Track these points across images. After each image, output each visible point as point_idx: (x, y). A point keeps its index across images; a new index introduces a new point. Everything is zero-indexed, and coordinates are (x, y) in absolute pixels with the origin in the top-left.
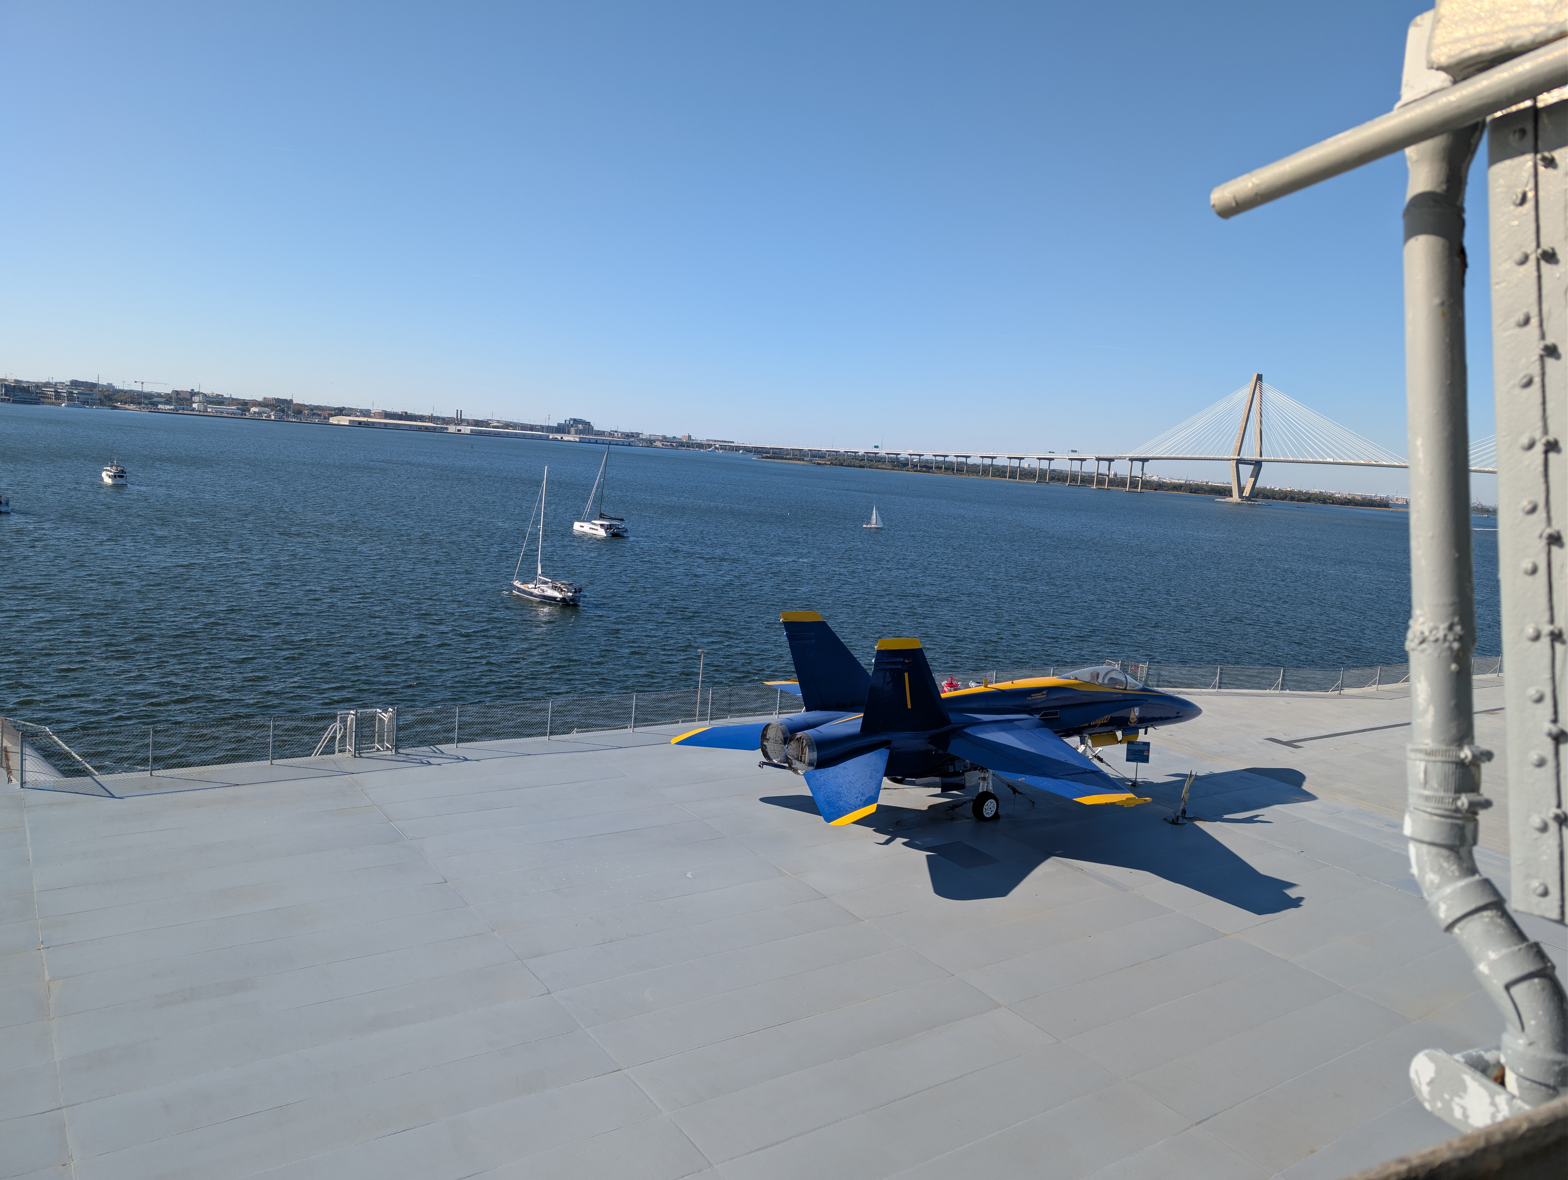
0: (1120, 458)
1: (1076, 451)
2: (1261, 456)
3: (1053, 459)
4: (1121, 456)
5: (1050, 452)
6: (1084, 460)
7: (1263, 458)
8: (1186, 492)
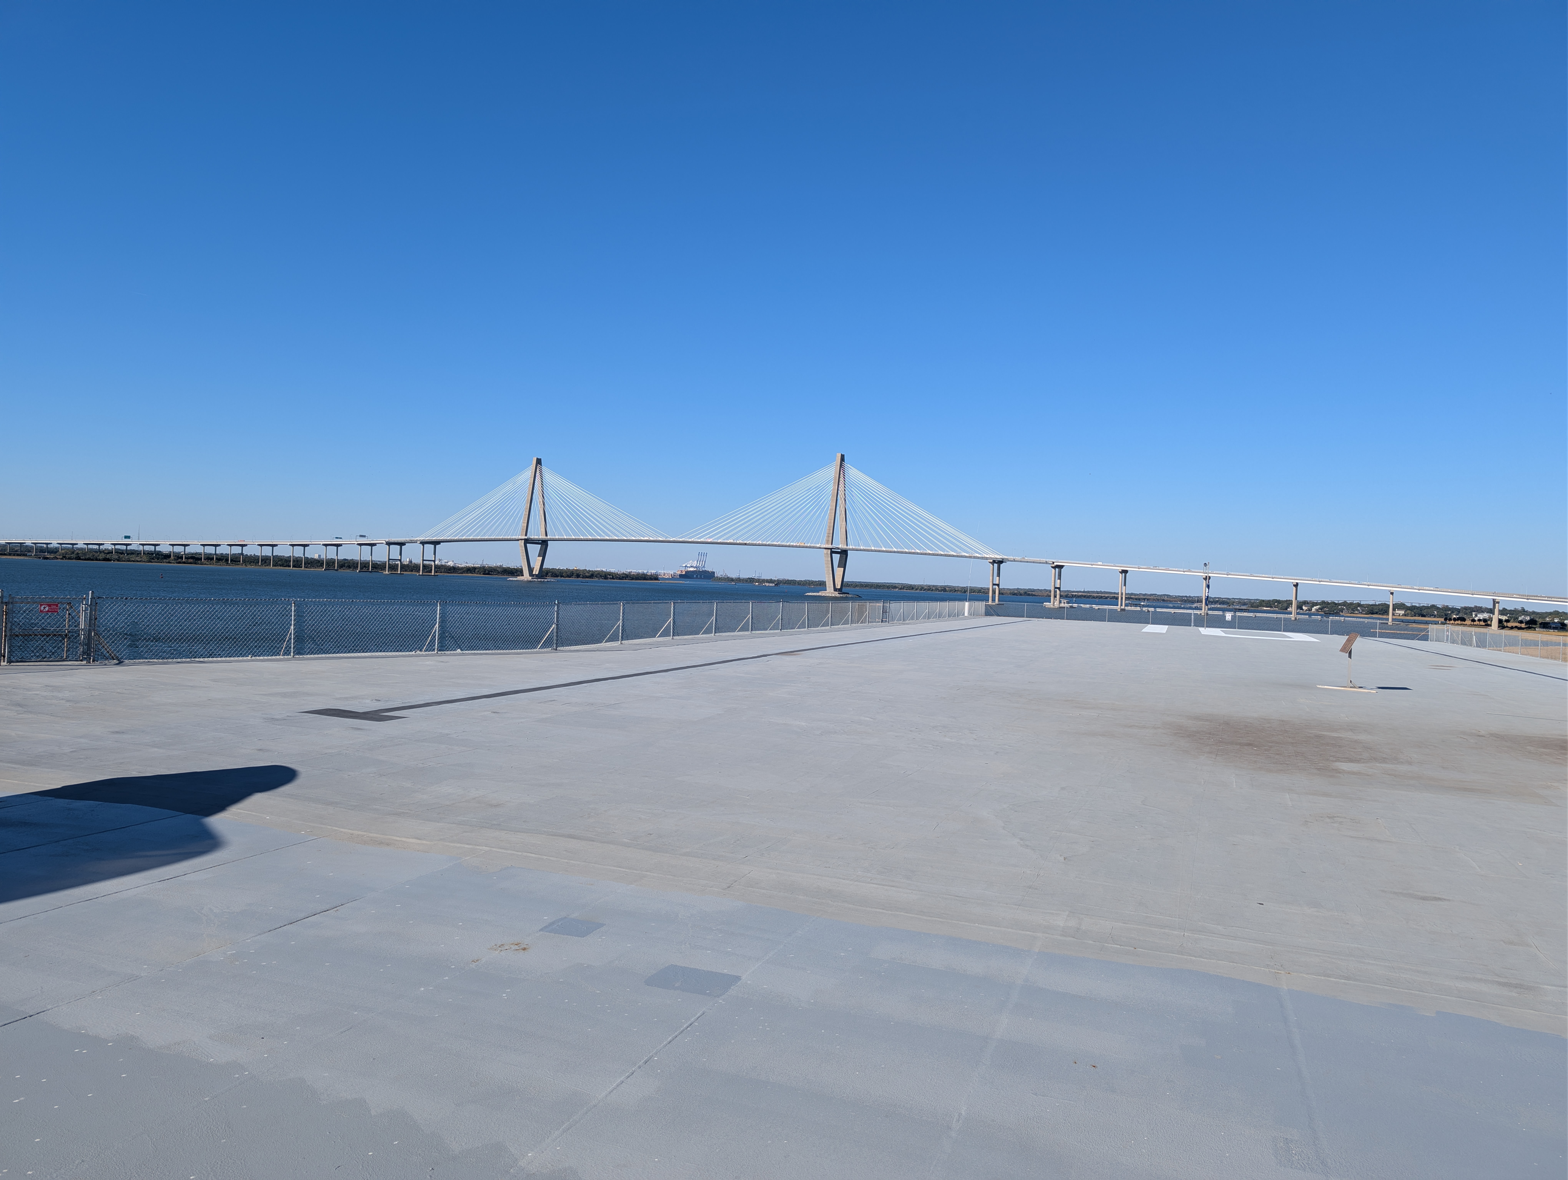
0: (411, 542)
1: (364, 536)
2: (546, 535)
3: (340, 545)
4: (412, 539)
5: (336, 538)
6: (374, 545)
7: (549, 537)
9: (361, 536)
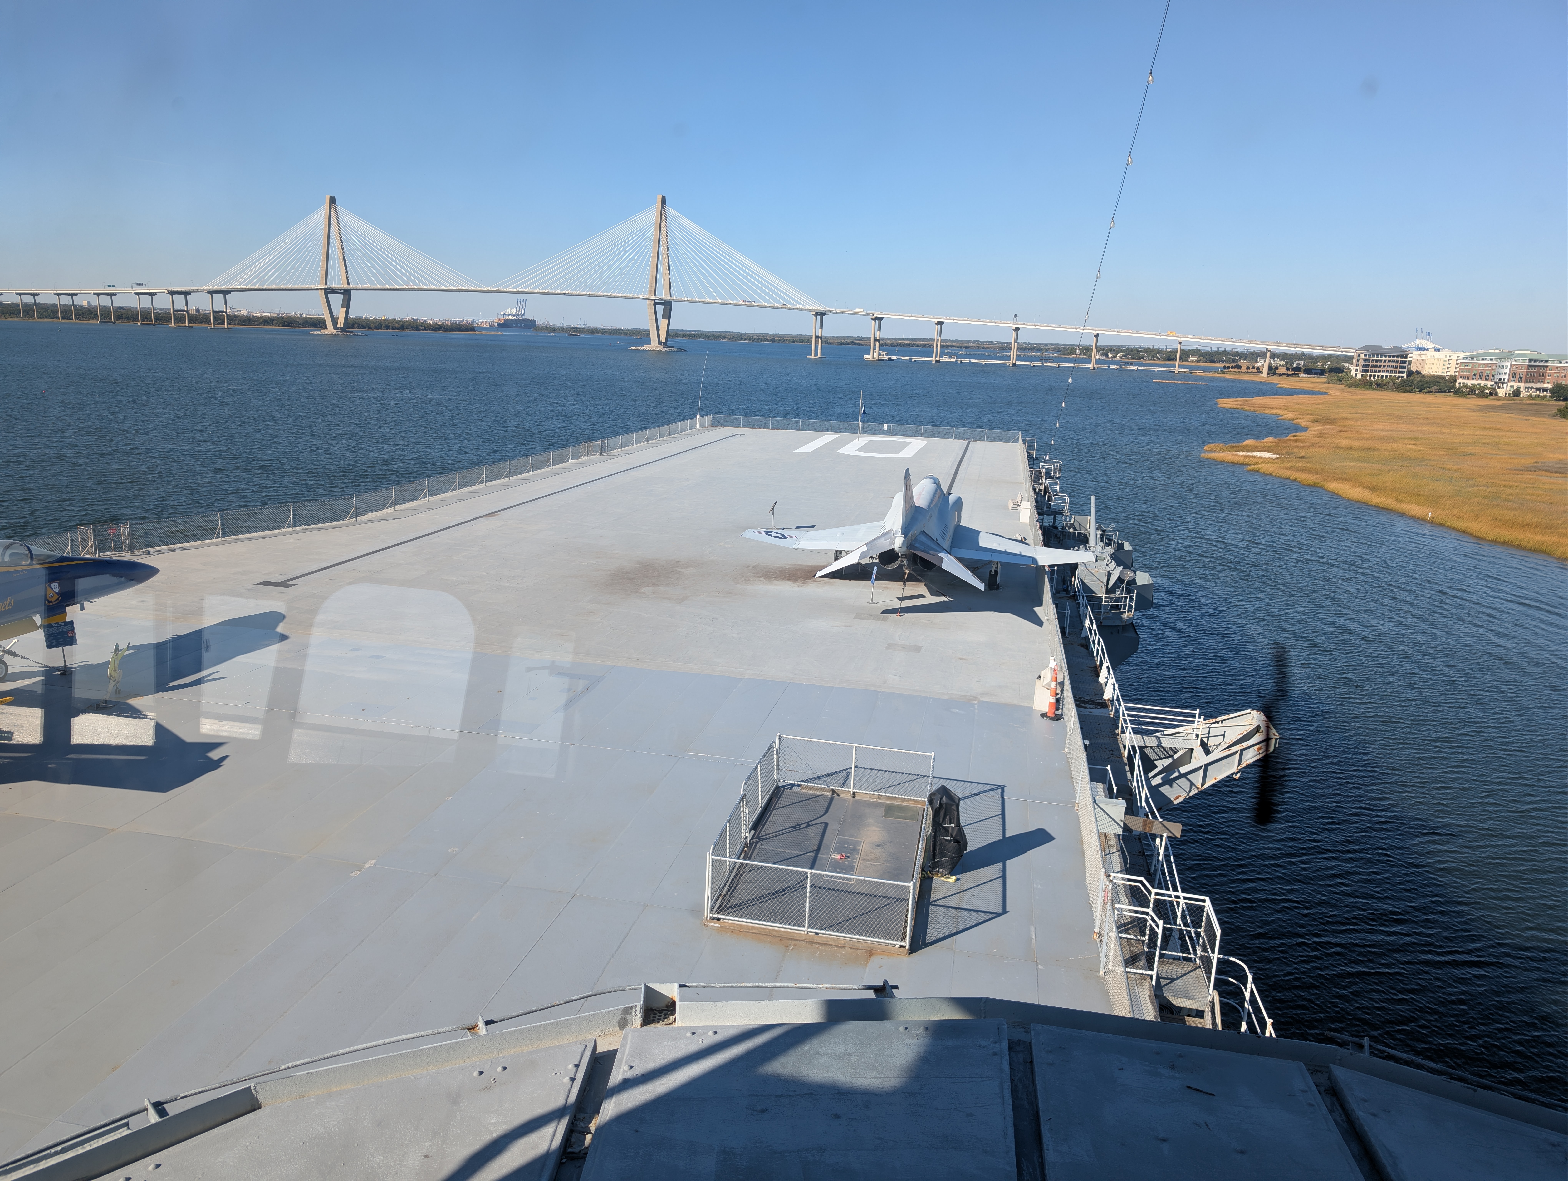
0: (197, 291)
1: (142, 284)
2: (348, 284)
3: (115, 294)
4: (198, 288)
5: (109, 286)
6: (155, 294)
7: (351, 286)
8: (279, 326)
9: (138, 284)
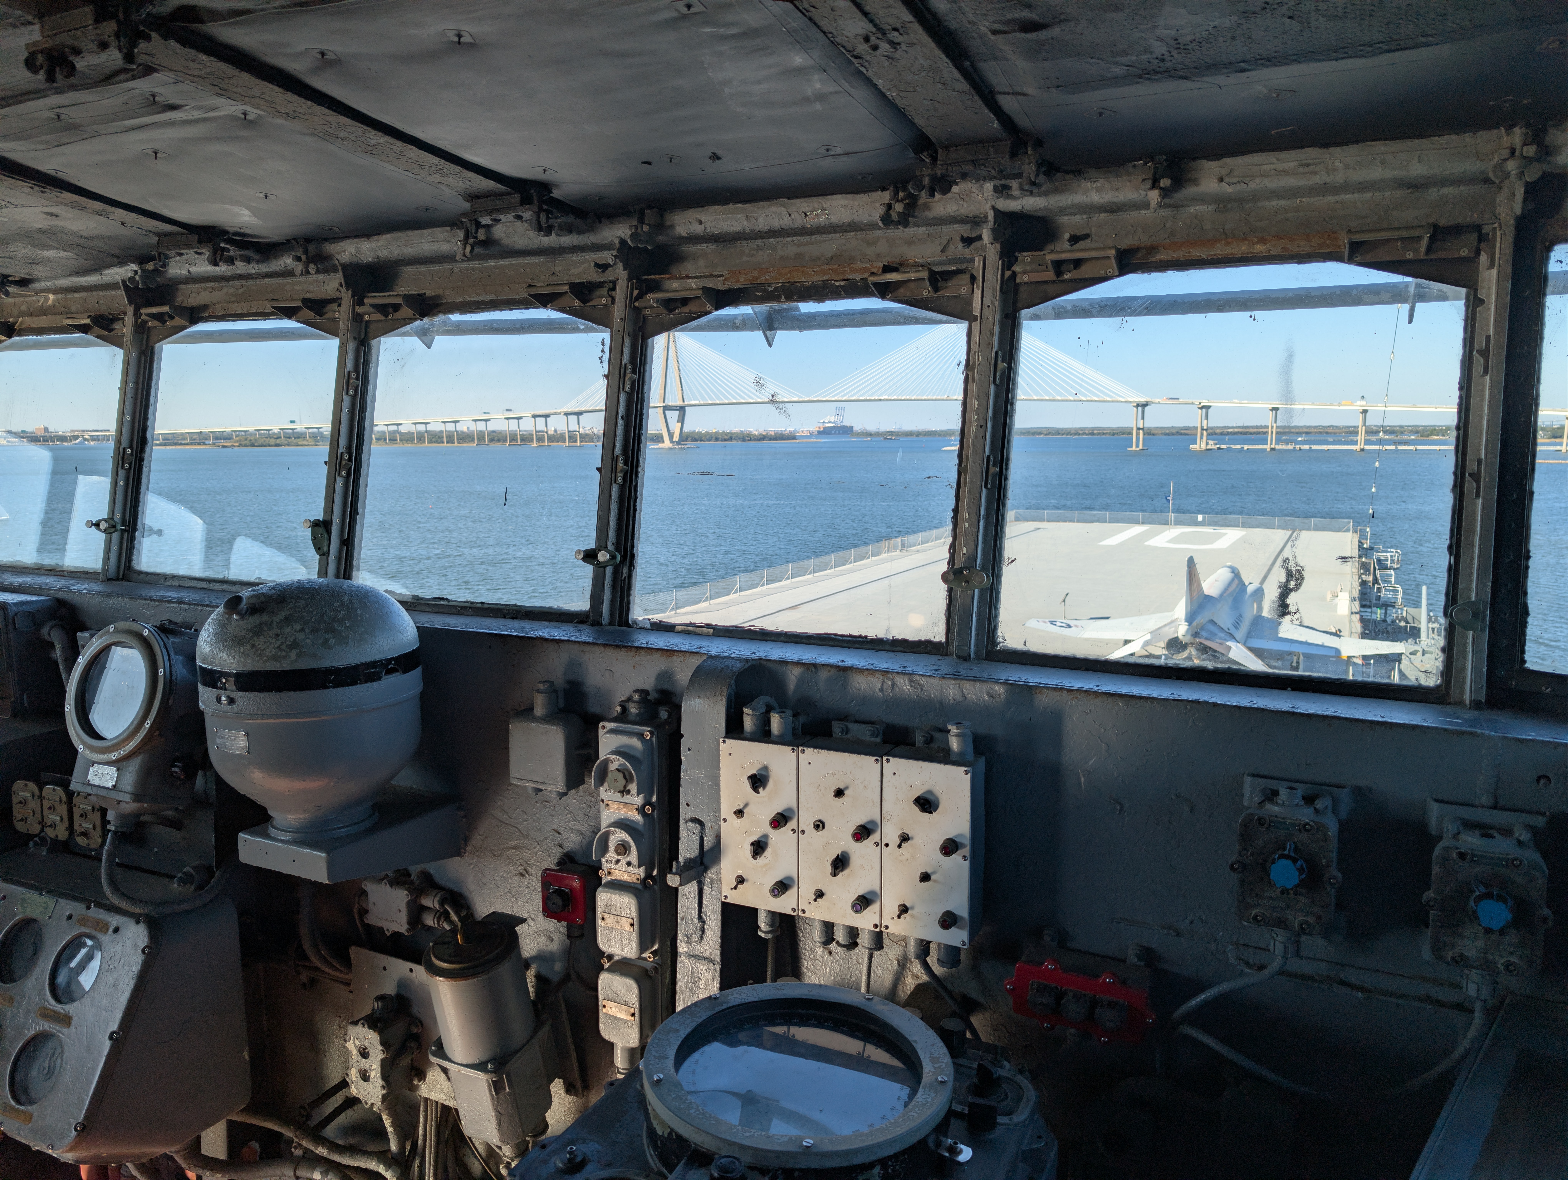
0: (555, 414)
1: (510, 410)
2: (684, 401)
3: (489, 420)
4: (556, 411)
5: (484, 413)
6: (521, 418)
7: (686, 403)
9: (508, 410)
